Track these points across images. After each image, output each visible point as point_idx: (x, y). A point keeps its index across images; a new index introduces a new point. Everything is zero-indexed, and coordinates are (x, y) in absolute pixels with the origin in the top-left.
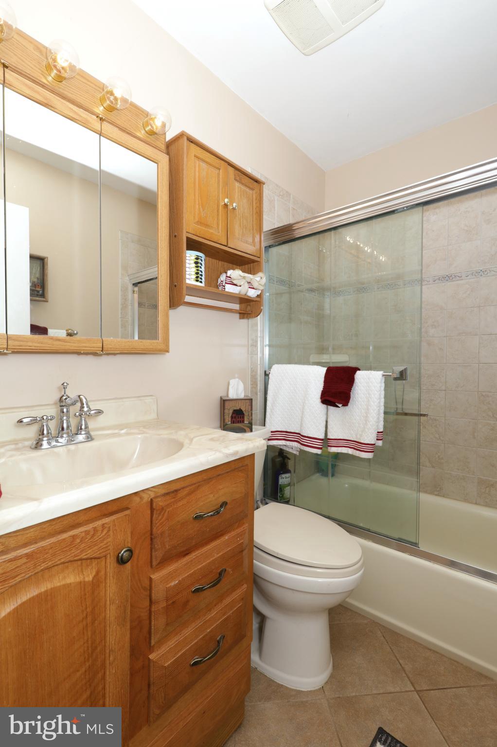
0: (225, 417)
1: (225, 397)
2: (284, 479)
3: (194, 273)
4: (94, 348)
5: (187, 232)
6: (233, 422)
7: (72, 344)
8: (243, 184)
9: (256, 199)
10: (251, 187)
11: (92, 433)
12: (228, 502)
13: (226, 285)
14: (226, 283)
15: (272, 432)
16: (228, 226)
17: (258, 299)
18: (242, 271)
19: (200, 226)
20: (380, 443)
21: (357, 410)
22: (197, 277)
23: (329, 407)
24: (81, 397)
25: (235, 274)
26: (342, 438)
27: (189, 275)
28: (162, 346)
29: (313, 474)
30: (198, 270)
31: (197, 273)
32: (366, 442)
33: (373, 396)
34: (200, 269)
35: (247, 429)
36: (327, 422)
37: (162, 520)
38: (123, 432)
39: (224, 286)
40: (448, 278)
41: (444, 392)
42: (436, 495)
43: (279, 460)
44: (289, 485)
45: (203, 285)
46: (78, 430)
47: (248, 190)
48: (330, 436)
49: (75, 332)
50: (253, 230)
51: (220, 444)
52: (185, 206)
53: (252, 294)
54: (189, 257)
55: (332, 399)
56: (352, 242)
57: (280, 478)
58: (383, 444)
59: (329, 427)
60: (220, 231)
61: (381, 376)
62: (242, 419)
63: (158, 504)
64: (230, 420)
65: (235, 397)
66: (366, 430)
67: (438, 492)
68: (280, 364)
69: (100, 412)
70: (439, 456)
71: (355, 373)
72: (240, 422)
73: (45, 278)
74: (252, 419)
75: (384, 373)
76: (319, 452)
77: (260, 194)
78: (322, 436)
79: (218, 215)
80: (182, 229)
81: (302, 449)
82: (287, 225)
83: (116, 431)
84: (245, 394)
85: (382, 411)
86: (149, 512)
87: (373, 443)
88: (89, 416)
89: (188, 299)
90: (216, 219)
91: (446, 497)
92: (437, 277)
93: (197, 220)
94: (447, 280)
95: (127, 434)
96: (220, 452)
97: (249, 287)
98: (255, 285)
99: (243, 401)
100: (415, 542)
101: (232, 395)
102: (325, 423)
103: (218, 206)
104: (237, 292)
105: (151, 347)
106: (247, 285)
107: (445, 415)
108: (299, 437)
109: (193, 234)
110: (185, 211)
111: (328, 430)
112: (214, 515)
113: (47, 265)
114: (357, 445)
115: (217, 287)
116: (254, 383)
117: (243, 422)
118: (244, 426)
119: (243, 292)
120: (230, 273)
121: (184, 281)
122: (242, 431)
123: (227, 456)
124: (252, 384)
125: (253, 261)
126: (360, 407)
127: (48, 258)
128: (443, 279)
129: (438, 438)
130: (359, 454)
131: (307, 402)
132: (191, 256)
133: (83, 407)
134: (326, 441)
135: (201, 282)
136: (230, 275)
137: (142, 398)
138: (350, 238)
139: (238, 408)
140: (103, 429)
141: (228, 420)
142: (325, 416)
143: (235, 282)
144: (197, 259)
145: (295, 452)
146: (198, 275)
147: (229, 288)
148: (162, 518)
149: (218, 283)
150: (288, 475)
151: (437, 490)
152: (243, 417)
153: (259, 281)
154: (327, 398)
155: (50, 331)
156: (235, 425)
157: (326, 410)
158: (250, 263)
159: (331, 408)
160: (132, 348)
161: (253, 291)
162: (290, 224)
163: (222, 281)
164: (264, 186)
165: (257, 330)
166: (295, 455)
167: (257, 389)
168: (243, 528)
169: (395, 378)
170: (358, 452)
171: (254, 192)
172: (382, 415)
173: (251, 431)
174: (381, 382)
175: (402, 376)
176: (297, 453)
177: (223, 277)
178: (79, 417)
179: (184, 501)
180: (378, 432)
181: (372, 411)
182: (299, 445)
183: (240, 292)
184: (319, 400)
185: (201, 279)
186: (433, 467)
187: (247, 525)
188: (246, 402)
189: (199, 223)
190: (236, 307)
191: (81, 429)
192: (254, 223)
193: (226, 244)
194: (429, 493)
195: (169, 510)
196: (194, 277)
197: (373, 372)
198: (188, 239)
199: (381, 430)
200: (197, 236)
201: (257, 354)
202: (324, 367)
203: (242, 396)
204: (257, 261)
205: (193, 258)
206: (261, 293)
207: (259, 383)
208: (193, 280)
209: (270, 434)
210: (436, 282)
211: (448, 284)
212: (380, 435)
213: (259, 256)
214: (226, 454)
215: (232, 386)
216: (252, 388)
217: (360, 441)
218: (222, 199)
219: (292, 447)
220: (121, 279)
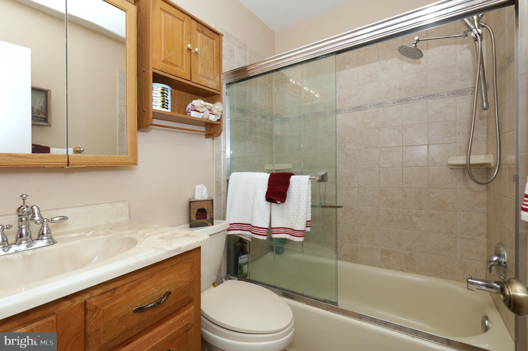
0: (191, 215)
1: (192, 198)
2: (243, 259)
3: (160, 101)
4: (58, 163)
5: (153, 68)
6: (197, 219)
7: (34, 160)
8: (204, 34)
9: (216, 47)
10: (212, 37)
11: (55, 238)
12: (171, 292)
13: (192, 111)
14: (191, 110)
15: (230, 224)
16: (192, 66)
17: (218, 123)
18: (203, 101)
19: (166, 64)
20: (309, 229)
21: (292, 205)
22: (163, 105)
23: (272, 204)
24: (34, 207)
25: (198, 103)
26: (282, 227)
27: (156, 102)
28: (130, 160)
29: (267, 253)
30: (164, 99)
31: (163, 101)
32: (298, 229)
33: (303, 194)
34: (166, 98)
35: (209, 223)
36: (271, 215)
37: (97, 318)
38: (89, 234)
39: (190, 112)
40: (358, 108)
41: (357, 189)
42: (354, 262)
43: (240, 244)
44: (247, 263)
45: (169, 111)
46: (39, 236)
47: (209, 39)
48: (273, 226)
49: (82, 149)
50: (214, 70)
51: (166, 242)
52: (151, 47)
53: (213, 118)
54: (156, 88)
55: (273, 198)
56: (294, 83)
57: (239, 258)
58: (311, 230)
59: (272, 218)
60: (184, 69)
61: (308, 180)
62: (205, 216)
63: (92, 304)
64: (195, 217)
65: (200, 198)
66: (298, 220)
67: (355, 260)
68: (240, 172)
69: (65, 219)
70: (355, 234)
71: (290, 177)
72: (204, 219)
73: (48, 106)
74: (213, 216)
75: (311, 177)
76: (265, 238)
77: (220, 43)
78: (267, 226)
79: (182, 56)
80: (149, 66)
81: (253, 236)
82: (243, 67)
83: (83, 234)
84: (208, 196)
85: (310, 206)
86: (83, 312)
87: (303, 229)
88: (51, 222)
89: (156, 122)
90: (181, 60)
91: (360, 264)
92: (351, 108)
93: (162, 59)
94: (358, 110)
95: (93, 235)
96: (162, 250)
97: (210, 114)
98: (215, 112)
99: (205, 202)
100: (335, 301)
101: (198, 197)
102: (269, 215)
103: (182, 50)
104: (201, 117)
105: (119, 161)
106: (208, 112)
107: (358, 205)
108: (249, 227)
109: (159, 70)
110: (151, 51)
111: (272, 221)
112: (154, 306)
113: (50, 96)
114: (292, 232)
115: (186, 113)
116: (219, 187)
117: (206, 218)
118: (206, 221)
119: (206, 117)
120: (194, 102)
121: (150, 107)
122: (206, 225)
123: (169, 252)
124: (217, 188)
125: (215, 94)
126: (294, 203)
127: (51, 90)
128: (355, 109)
129: (354, 221)
130: (293, 239)
131: (256, 200)
132: (157, 88)
133: (34, 217)
134: (270, 230)
135: (167, 108)
136: (194, 104)
137: (113, 204)
138: (293, 80)
139: (202, 208)
140: (72, 232)
141: (194, 218)
142: (269, 211)
143: (198, 109)
144: (163, 90)
145: (248, 239)
146: (165, 103)
147: (194, 114)
148: (97, 316)
149: (186, 111)
150: (245, 256)
151: (354, 258)
152: (206, 214)
153: (217, 109)
154: (270, 197)
155: (52, 150)
156: (199, 220)
157: (270, 206)
158: (213, 96)
159: (273, 204)
160: (100, 162)
161: (213, 116)
162: (245, 66)
163: (189, 109)
164: (223, 37)
165: (221, 147)
166: (249, 241)
167: (221, 191)
168: (189, 311)
169: (318, 180)
170: (293, 237)
171: (215, 41)
172: (310, 208)
173: (213, 225)
174: (308, 184)
175: (323, 179)
176: (250, 240)
177: (189, 106)
178: (41, 224)
179: (123, 298)
180: (307, 221)
181: (302, 206)
182: (251, 233)
183: (203, 118)
184: (265, 199)
185: (167, 106)
186: (351, 242)
187: (193, 307)
188: (208, 203)
189: (165, 61)
190: (203, 129)
191: (43, 234)
192: (215, 65)
193: (190, 80)
194: (349, 261)
195: (104, 308)
196: (161, 104)
197: (303, 176)
198: (154, 74)
199: (309, 219)
200: (163, 72)
201: (221, 165)
202: (268, 173)
203: (206, 198)
204: (218, 94)
205: (160, 89)
206: (220, 118)
207: (222, 186)
208: (160, 106)
209: (228, 226)
210: (350, 111)
211: (358, 112)
212: (309, 224)
213: (219, 90)
214: (168, 251)
215: (197, 190)
216: (216, 191)
217: (294, 229)
218: (186, 45)
219: (246, 235)
220: (119, 108)
